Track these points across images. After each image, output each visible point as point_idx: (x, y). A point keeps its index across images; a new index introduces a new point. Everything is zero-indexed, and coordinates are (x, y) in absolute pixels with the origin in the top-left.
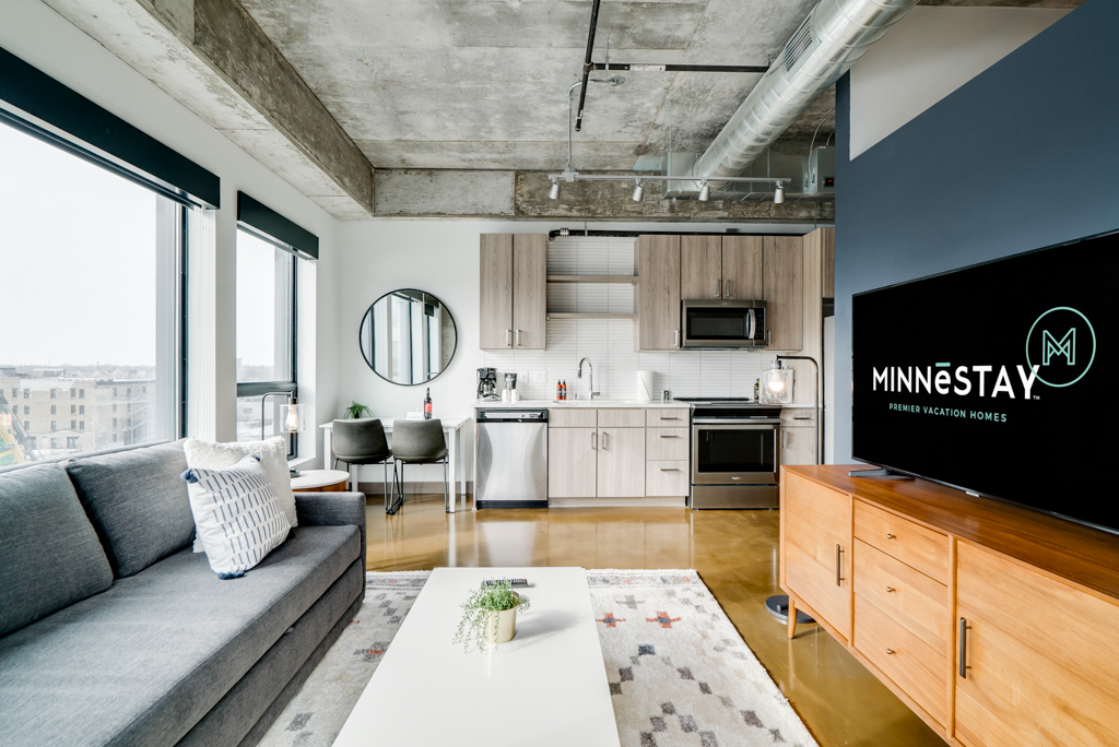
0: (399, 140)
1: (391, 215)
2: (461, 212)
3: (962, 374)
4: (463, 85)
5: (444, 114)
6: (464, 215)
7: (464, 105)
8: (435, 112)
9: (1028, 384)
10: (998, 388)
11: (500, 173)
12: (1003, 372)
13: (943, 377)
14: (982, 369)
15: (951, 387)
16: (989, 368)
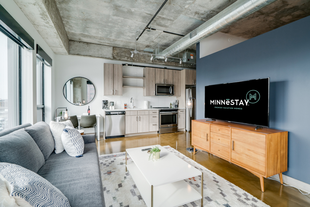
0: (82, 34)
1: (74, 55)
2: (97, 56)
3: (232, 101)
4: (109, 24)
5: (100, 30)
6: (98, 57)
7: (107, 29)
8: (98, 29)
9: (247, 103)
11: (108, 46)
12: (241, 101)
13: (228, 102)
15: (230, 104)
16: (238, 100)
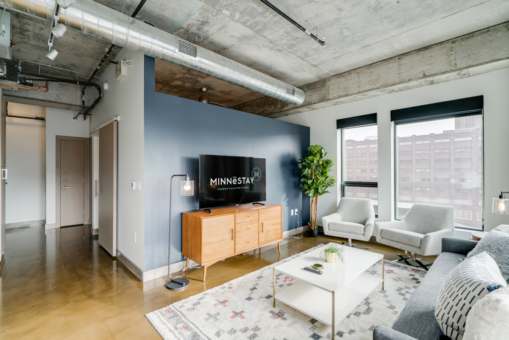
3: (239, 179)
9: (252, 181)
10: (247, 182)
12: (248, 179)
14: (244, 178)
15: (237, 182)
